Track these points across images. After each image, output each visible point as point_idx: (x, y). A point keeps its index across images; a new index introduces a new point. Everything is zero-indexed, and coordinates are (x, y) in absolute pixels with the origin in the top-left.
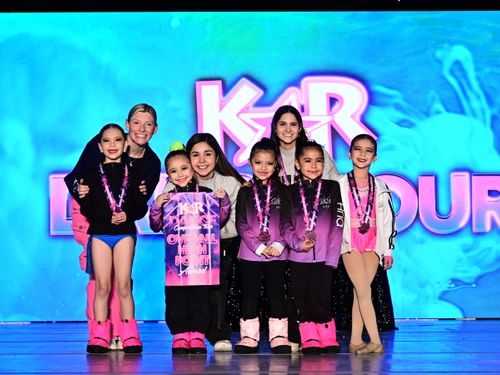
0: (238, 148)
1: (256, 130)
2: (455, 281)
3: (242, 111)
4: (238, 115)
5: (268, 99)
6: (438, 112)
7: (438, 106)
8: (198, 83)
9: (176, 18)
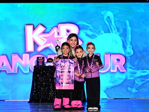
0: (38, 46)
1: (44, 40)
2: (107, 88)
3: (40, 34)
4: (38, 36)
5: (48, 30)
6: (102, 34)
7: (102, 32)
8: (26, 26)
9: (19, 5)
